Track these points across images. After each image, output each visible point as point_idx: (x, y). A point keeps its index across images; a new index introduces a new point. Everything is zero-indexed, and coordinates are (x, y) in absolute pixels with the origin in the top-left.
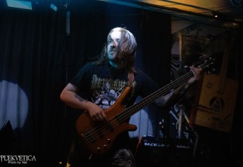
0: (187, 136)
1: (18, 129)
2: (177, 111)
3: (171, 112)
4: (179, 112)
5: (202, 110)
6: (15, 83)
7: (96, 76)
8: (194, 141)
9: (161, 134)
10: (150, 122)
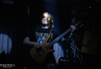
0: (78, 57)
1: (8, 54)
2: (73, 46)
3: (71, 47)
4: (74, 47)
5: (84, 46)
6: (6, 35)
7: (37, 32)
8: (81, 59)
9: (67, 56)
10: (62, 51)
